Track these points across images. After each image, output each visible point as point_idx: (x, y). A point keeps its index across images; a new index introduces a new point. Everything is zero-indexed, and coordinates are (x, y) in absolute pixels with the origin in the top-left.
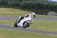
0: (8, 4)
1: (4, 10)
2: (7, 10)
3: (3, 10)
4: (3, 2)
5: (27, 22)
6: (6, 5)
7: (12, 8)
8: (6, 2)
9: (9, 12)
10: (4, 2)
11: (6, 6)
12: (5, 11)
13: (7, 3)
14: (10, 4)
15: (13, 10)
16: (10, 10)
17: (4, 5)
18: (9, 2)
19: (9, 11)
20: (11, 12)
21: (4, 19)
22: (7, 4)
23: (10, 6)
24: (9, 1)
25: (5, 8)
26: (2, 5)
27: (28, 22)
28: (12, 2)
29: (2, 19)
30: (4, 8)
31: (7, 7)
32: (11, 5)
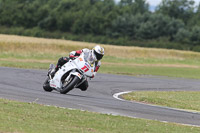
0: (178, 34)
1: (163, 58)
2: (175, 58)
3: (159, 57)
4: (160, 29)
5: (72, 76)
6: (172, 39)
7: (191, 50)
8: (172, 28)
9: (180, 62)
10: (164, 29)
11: (171, 44)
12: (165, 61)
13: (175, 32)
14: (184, 36)
15: (195, 56)
16: (184, 56)
17: (165, 38)
18: (181, 30)
19: (181, 59)
20: (189, 63)
21: (163, 89)
22: (174, 36)
23: (183, 43)
24: (181, 26)
25: (168, 51)
26: (156, 37)
27: (76, 74)
28: (193, 29)
29: (155, 89)
30: (165, 50)
31: (176, 44)
32: (187, 40)
